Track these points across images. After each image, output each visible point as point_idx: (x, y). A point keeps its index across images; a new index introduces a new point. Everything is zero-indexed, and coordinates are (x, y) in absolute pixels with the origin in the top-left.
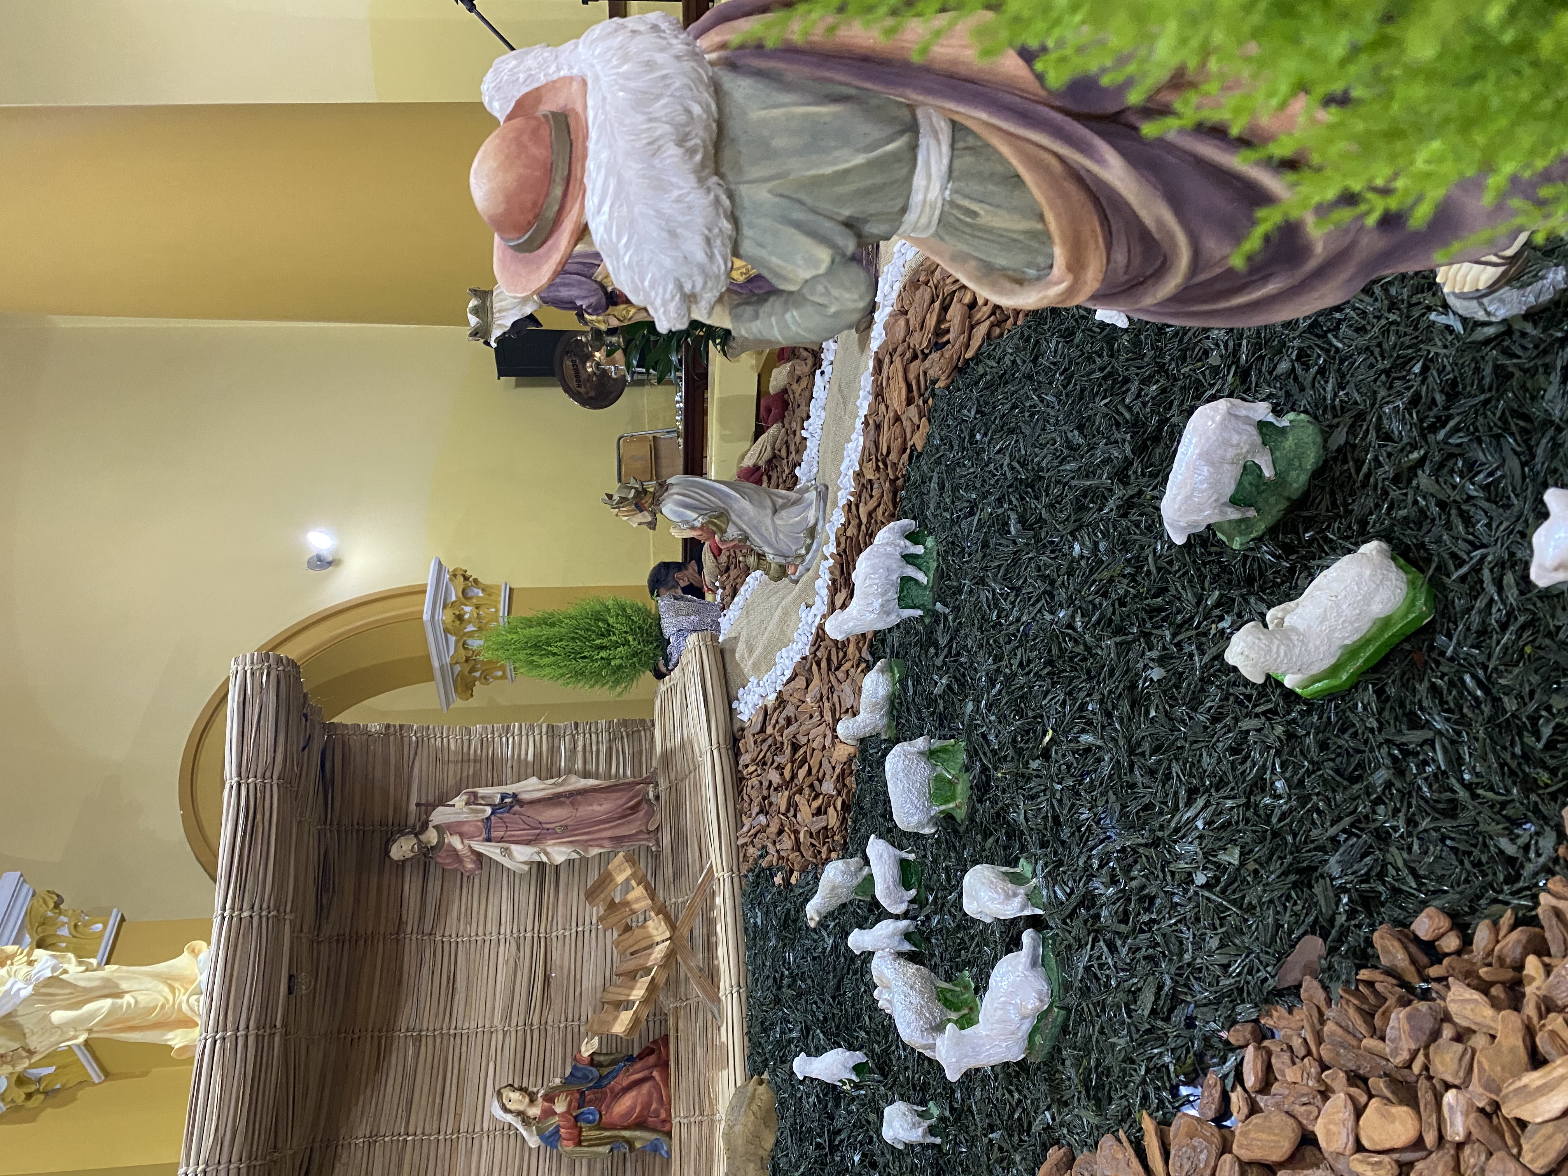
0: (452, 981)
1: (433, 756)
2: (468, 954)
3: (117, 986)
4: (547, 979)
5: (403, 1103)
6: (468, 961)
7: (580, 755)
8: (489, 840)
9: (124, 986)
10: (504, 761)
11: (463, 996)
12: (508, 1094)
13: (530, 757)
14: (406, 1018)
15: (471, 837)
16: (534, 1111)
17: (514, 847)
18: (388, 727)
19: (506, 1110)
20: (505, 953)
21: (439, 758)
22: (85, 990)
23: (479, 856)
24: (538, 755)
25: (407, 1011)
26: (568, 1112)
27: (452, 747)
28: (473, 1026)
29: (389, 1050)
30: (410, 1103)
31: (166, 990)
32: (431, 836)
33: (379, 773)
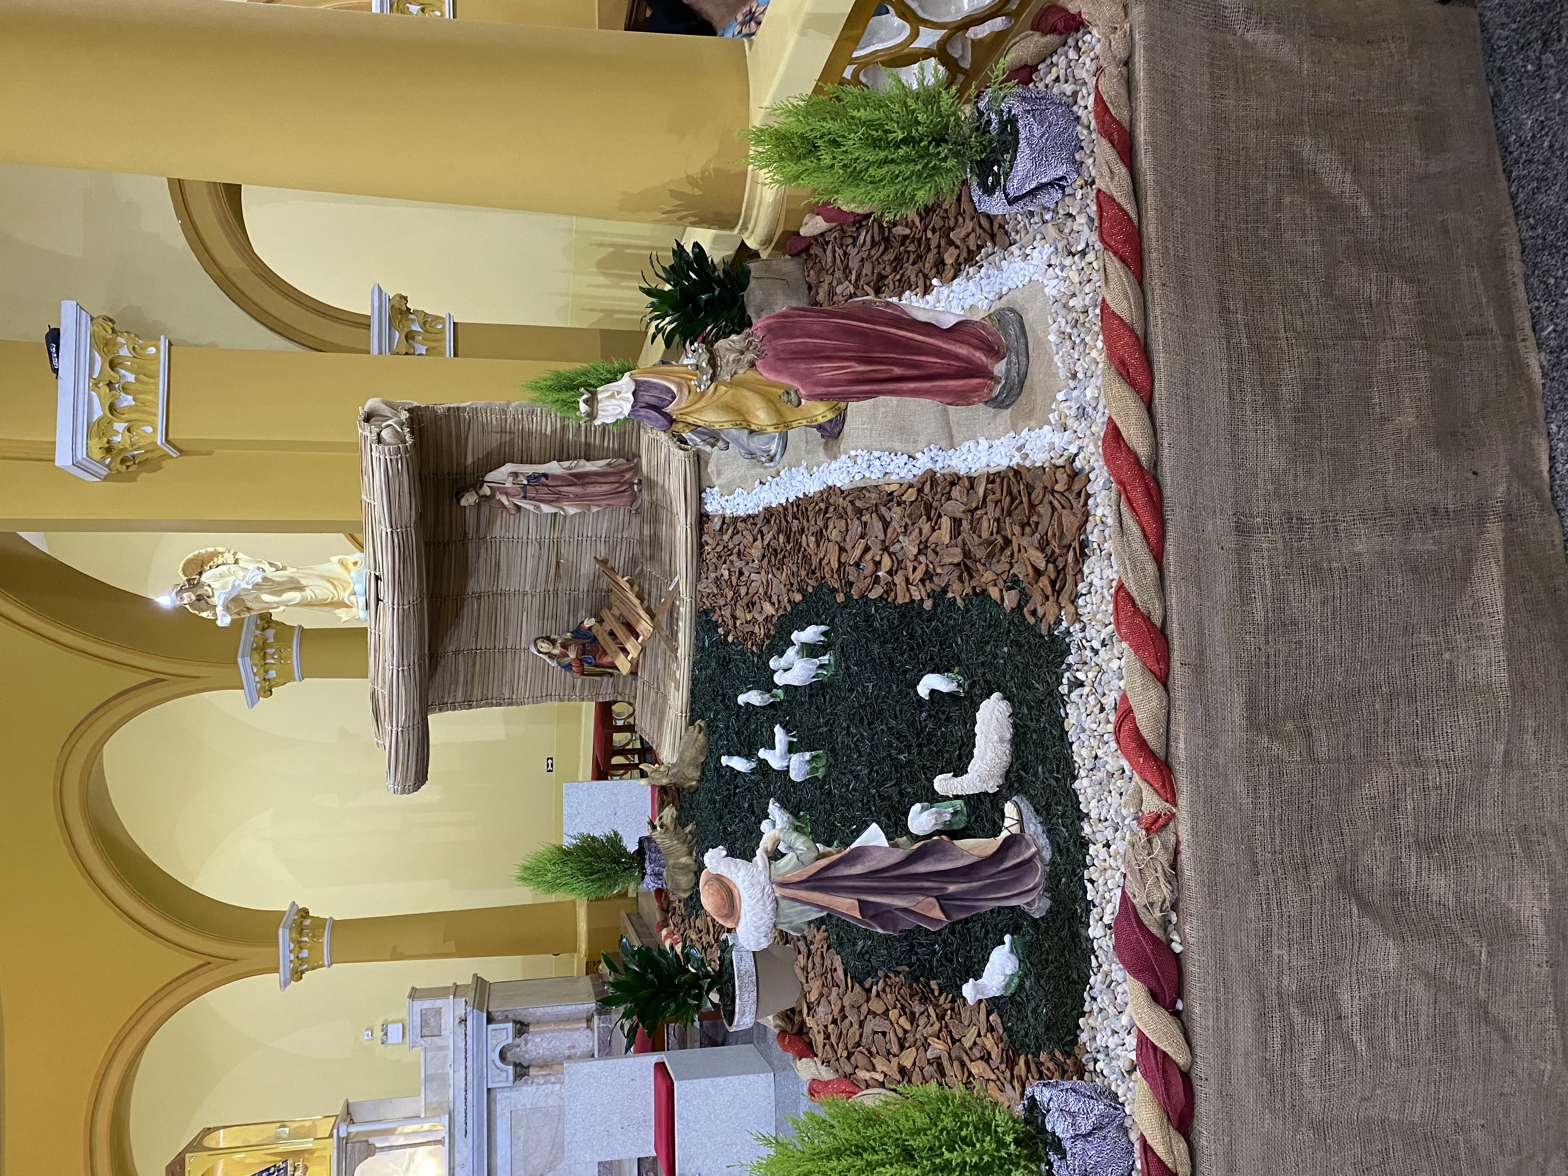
0: (498, 564)
1: (481, 429)
2: (507, 549)
3: (299, 582)
4: (558, 563)
5: (473, 634)
7: (583, 433)
8: (525, 498)
9: (304, 582)
10: (530, 433)
11: (505, 571)
13: (548, 432)
14: (471, 587)
15: (514, 496)
17: (542, 506)
18: (449, 409)
19: (540, 652)
20: (532, 550)
21: (484, 429)
22: (280, 584)
23: (519, 508)
24: (554, 431)
25: (471, 583)
26: (577, 658)
27: (494, 422)
28: (512, 590)
29: (462, 607)
30: (477, 633)
31: (332, 588)
32: (486, 490)
33: (445, 442)
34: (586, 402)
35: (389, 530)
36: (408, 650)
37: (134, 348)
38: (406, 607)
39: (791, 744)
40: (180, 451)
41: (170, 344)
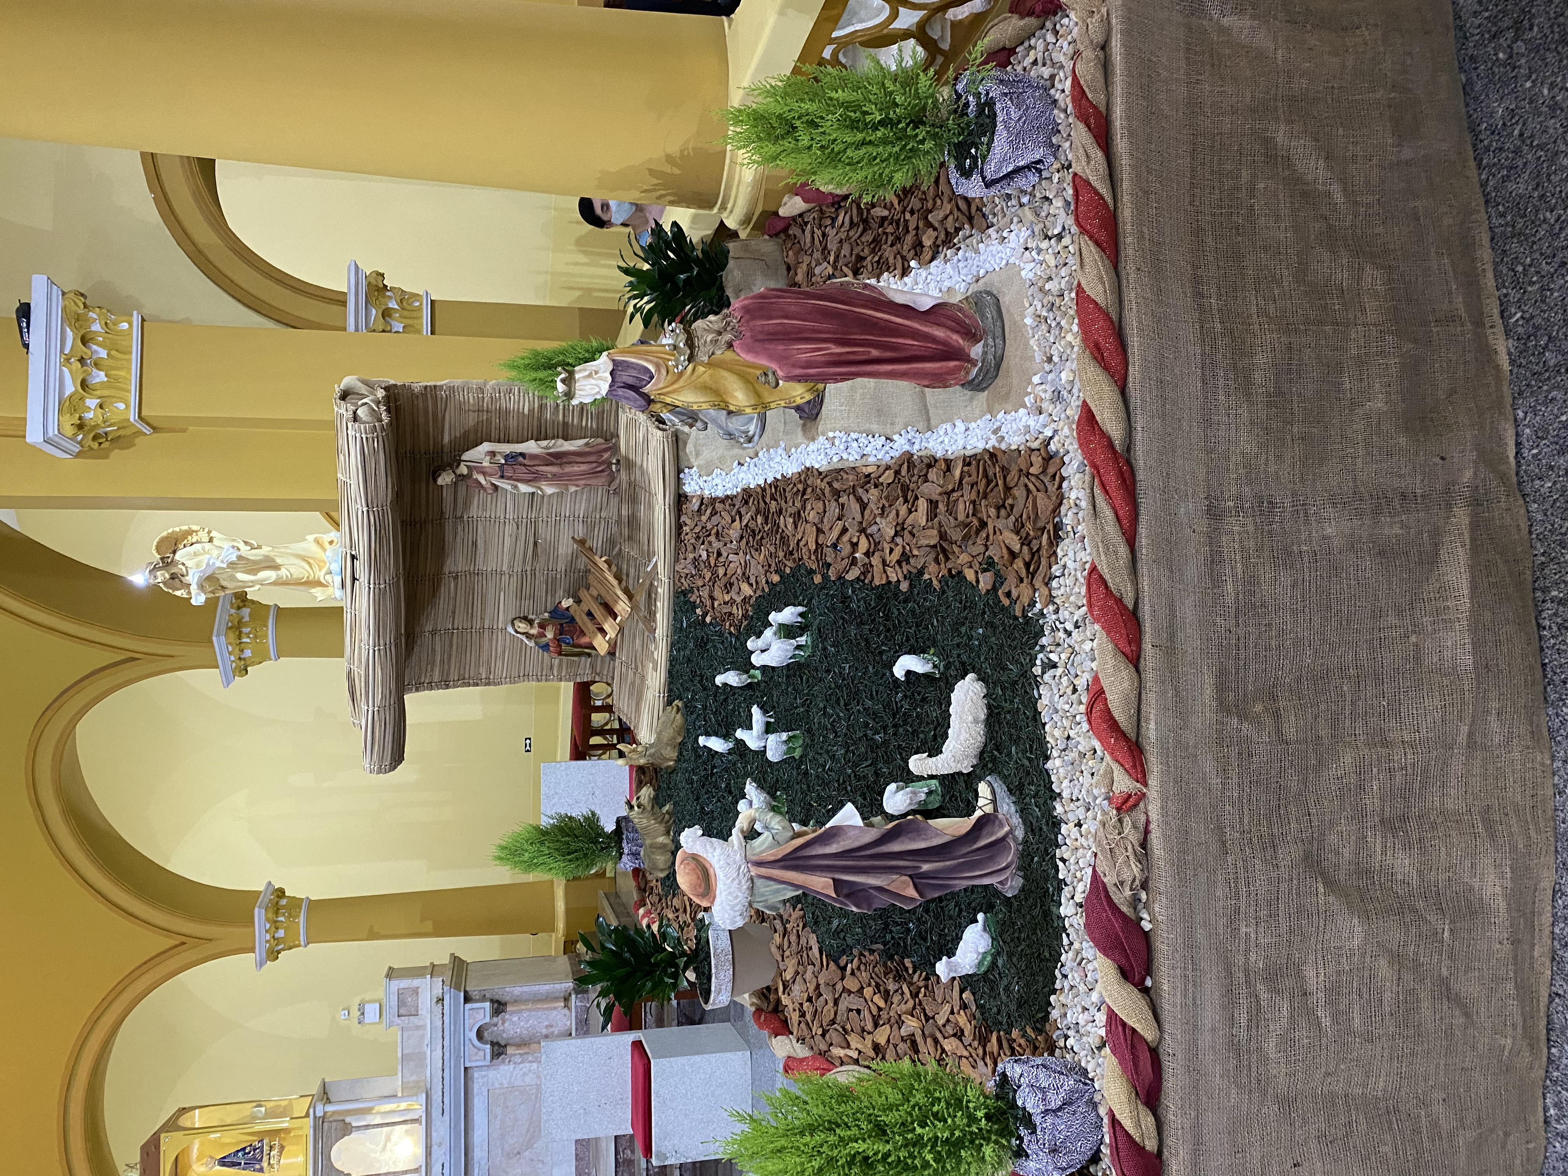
0: (475, 544)
1: (457, 406)
2: (485, 528)
3: (274, 561)
4: (535, 544)
5: (450, 614)
6: (485, 532)
7: (561, 412)
8: (502, 477)
9: (279, 561)
10: (507, 412)
11: (482, 551)
12: (517, 623)
13: (526, 411)
14: (449, 566)
15: (491, 475)
16: (534, 631)
17: (520, 485)
18: (426, 387)
19: (517, 632)
20: (509, 529)
21: (461, 408)
22: (255, 562)
23: (496, 488)
24: (531, 411)
25: (448, 562)
26: (555, 638)
27: (471, 401)
28: (489, 569)
29: (439, 586)
30: (454, 613)
31: (307, 567)
32: (463, 469)
33: (422, 420)
34: (563, 381)
35: (365, 509)
36: (385, 629)
37: (106, 324)
38: (382, 586)
39: (768, 724)
40: (154, 428)
41: (143, 320)
